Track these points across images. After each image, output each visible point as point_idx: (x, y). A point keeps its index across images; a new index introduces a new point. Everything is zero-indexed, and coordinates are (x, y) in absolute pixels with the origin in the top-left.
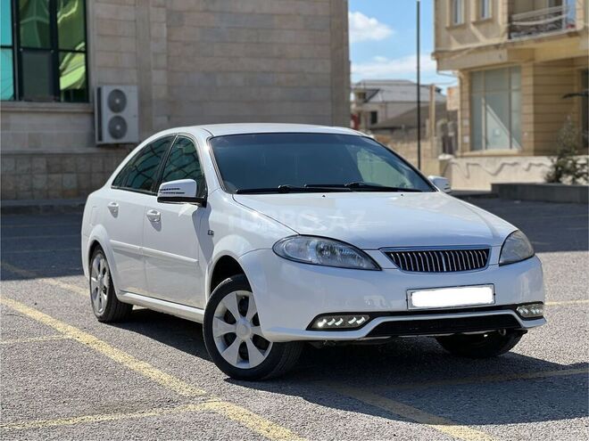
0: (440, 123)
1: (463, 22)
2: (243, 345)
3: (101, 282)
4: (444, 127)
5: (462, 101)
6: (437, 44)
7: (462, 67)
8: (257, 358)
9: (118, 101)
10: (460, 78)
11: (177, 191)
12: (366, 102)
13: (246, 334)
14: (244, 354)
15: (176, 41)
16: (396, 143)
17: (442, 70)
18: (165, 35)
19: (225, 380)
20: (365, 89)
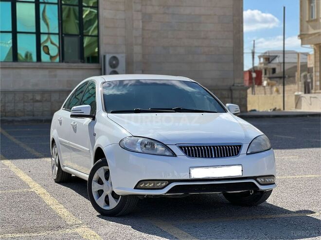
0: (303, 74)
1: (316, 18)
2: (107, 197)
3: (56, 160)
4: (305, 76)
5: (315, 62)
6: (301, 31)
7: (315, 43)
8: (113, 204)
9: (114, 62)
10: (315, 49)
11: (81, 111)
12: (269, 63)
13: (108, 190)
14: (107, 202)
15: (148, 30)
16: (278, 85)
17: (304, 44)
18: (141, 27)
19: (97, 216)
20: (269, 56)
